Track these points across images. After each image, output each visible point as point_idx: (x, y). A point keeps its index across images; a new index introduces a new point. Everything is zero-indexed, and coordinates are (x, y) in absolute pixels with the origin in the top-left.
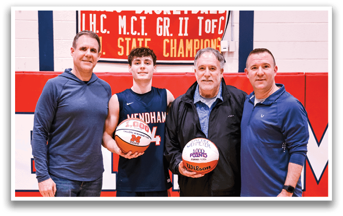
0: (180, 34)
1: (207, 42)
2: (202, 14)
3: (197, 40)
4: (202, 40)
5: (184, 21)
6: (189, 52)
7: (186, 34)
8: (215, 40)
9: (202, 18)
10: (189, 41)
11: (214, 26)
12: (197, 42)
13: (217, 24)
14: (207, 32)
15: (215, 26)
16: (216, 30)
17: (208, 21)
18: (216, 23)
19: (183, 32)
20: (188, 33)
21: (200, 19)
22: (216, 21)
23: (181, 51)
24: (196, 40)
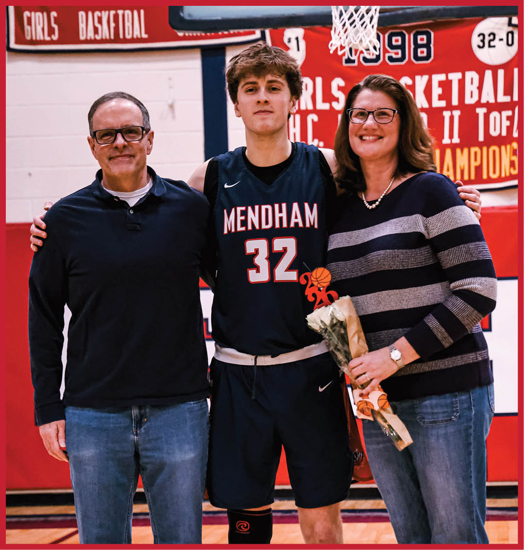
0: (446, 140)
1: (494, 152)
2: (484, 104)
3: (477, 149)
4: (485, 149)
5: (452, 118)
6: (462, 172)
7: (456, 140)
8: (508, 147)
9: (484, 110)
10: (462, 151)
11: (506, 123)
12: (476, 153)
13: (510, 119)
14: (494, 133)
15: (508, 123)
16: (510, 129)
17: (494, 115)
18: (508, 118)
19: (451, 136)
20: (459, 137)
21: (481, 111)
22: (509, 113)
23: (448, 170)
24: (474, 149)
